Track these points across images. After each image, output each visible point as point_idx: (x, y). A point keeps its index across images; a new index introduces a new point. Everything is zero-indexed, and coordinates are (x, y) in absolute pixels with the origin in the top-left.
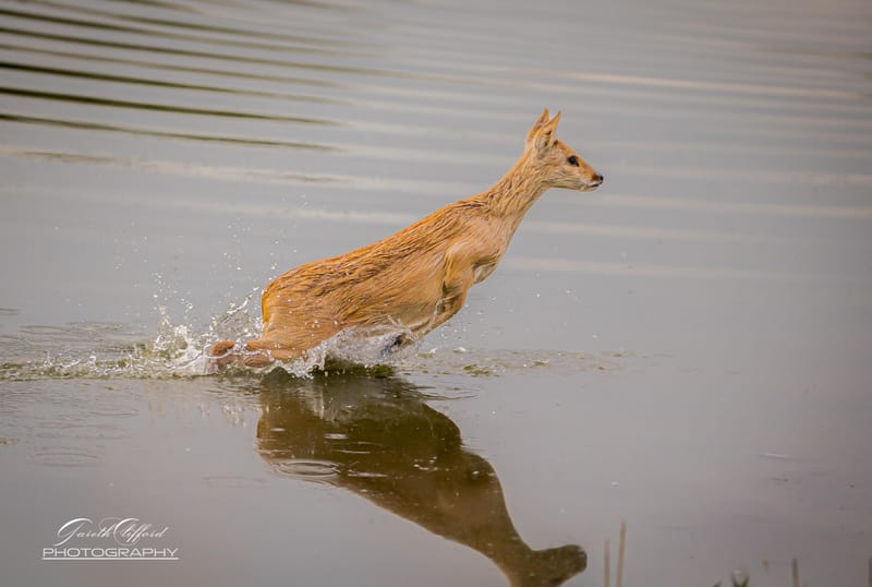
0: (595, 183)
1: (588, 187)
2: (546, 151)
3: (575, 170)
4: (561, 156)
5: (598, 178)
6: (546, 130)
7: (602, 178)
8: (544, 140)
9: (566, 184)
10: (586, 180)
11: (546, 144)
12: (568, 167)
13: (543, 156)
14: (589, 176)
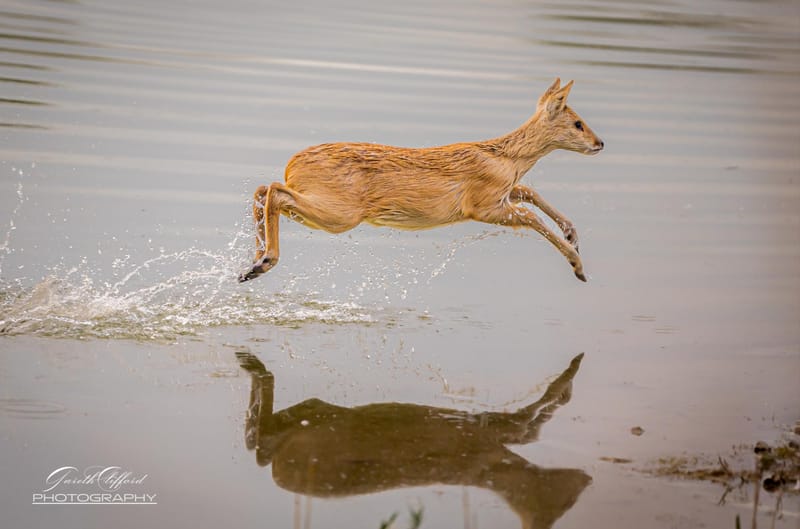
0: (597, 147)
1: (591, 151)
2: (557, 114)
3: (580, 134)
4: (569, 120)
5: (599, 143)
6: (559, 95)
7: (602, 144)
8: (556, 104)
9: (572, 145)
10: (589, 144)
11: (557, 108)
12: (574, 131)
13: (553, 118)
14: (592, 143)
